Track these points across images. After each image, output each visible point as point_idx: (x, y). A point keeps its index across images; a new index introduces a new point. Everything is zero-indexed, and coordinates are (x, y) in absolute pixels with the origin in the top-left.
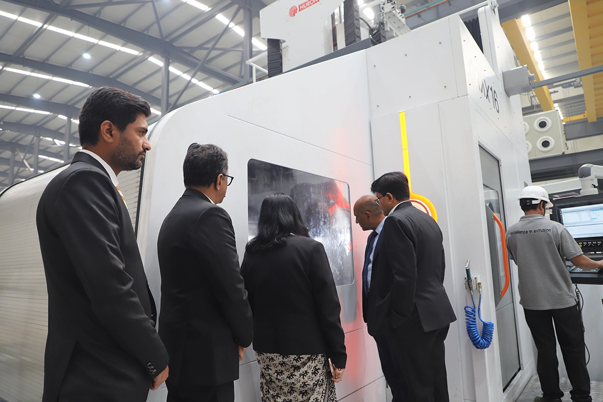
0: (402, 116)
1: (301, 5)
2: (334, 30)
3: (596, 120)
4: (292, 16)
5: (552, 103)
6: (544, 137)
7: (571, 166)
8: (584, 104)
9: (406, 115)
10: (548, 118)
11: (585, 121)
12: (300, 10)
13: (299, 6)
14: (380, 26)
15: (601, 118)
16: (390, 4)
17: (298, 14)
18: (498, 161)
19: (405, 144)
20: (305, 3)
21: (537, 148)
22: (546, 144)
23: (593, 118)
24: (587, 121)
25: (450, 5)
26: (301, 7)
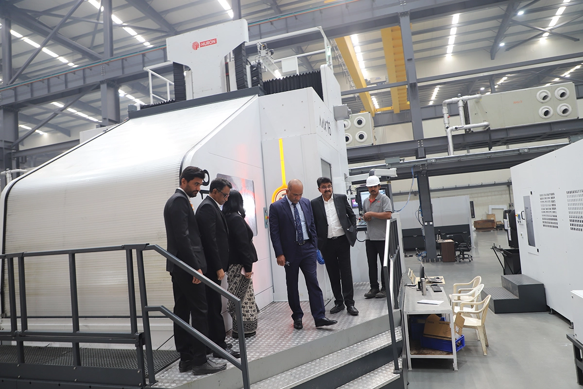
0: (281, 141)
1: (202, 42)
2: (227, 64)
3: (399, 112)
4: (194, 49)
5: (369, 95)
6: (361, 132)
7: (377, 154)
8: (391, 97)
9: (283, 141)
10: (363, 118)
11: (392, 112)
12: (201, 46)
13: (201, 43)
14: (258, 65)
15: (403, 111)
16: (264, 51)
17: (199, 49)
18: (330, 165)
19: (282, 158)
20: (205, 42)
21: (355, 139)
22: (361, 137)
23: (397, 111)
24: (393, 112)
25: (296, 19)
26: (202, 44)
